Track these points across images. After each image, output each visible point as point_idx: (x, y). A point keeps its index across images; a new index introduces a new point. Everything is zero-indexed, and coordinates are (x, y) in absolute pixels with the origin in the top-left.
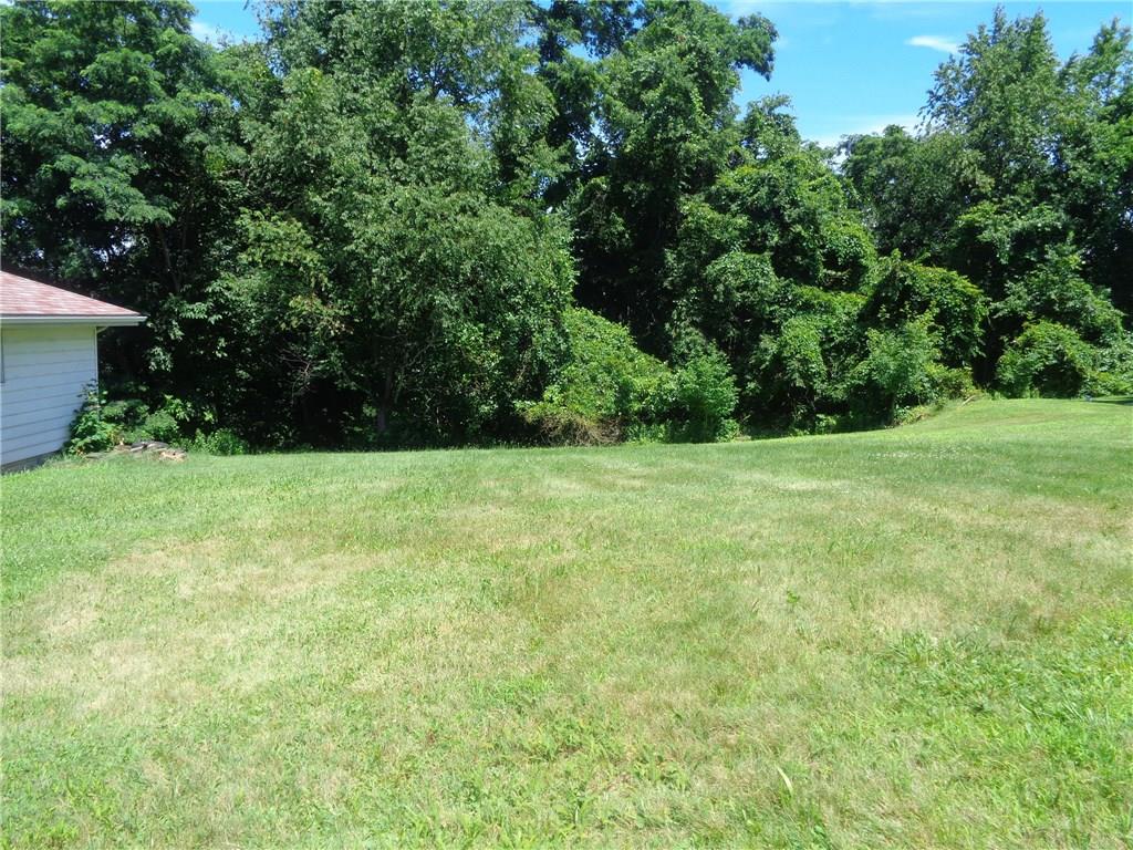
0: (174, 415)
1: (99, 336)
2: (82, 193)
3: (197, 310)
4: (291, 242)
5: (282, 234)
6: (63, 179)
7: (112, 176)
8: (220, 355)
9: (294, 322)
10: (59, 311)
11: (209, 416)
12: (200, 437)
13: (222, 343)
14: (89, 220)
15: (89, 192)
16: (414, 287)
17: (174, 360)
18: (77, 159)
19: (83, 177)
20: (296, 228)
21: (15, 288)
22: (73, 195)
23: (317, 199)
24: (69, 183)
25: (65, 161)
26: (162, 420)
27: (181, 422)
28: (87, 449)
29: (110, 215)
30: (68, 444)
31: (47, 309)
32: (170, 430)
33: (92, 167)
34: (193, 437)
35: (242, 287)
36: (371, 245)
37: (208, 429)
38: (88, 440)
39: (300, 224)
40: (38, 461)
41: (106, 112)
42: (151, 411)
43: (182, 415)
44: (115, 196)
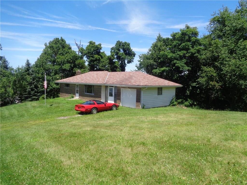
0: (189, 102)
1: (176, 89)
2: (177, 66)
3: (194, 84)
4: (211, 72)
5: (210, 70)
6: (175, 64)
7: (182, 63)
8: (198, 92)
9: (210, 86)
10: (170, 85)
11: (195, 103)
12: (193, 107)
13: (198, 90)
14: (178, 70)
15: (178, 66)
16: (237, 79)
17: (190, 93)
18: (177, 61)
19: (177, 64)
20: (212, 69)
21: (165, 82)
22: (176, 67)
23: (217, 63)
24: (175, 65)
25: (175, 61)
26: (187, 103)
27: (190, 104)
28: (172, 105)
29: (181, 69)
30: (170, 105)
31: (169, 85)
32: (188, 105)
33: (179, 62)
34: (192, 107)
35: (202, 80)
36: (227, 72)
37: (195, 105)
38: (173, 104)
39: (213, 68)
40: (166, 106)
41: (181, 53)
42: (185, 102)
43: (190, 102)
44: (182, 66)
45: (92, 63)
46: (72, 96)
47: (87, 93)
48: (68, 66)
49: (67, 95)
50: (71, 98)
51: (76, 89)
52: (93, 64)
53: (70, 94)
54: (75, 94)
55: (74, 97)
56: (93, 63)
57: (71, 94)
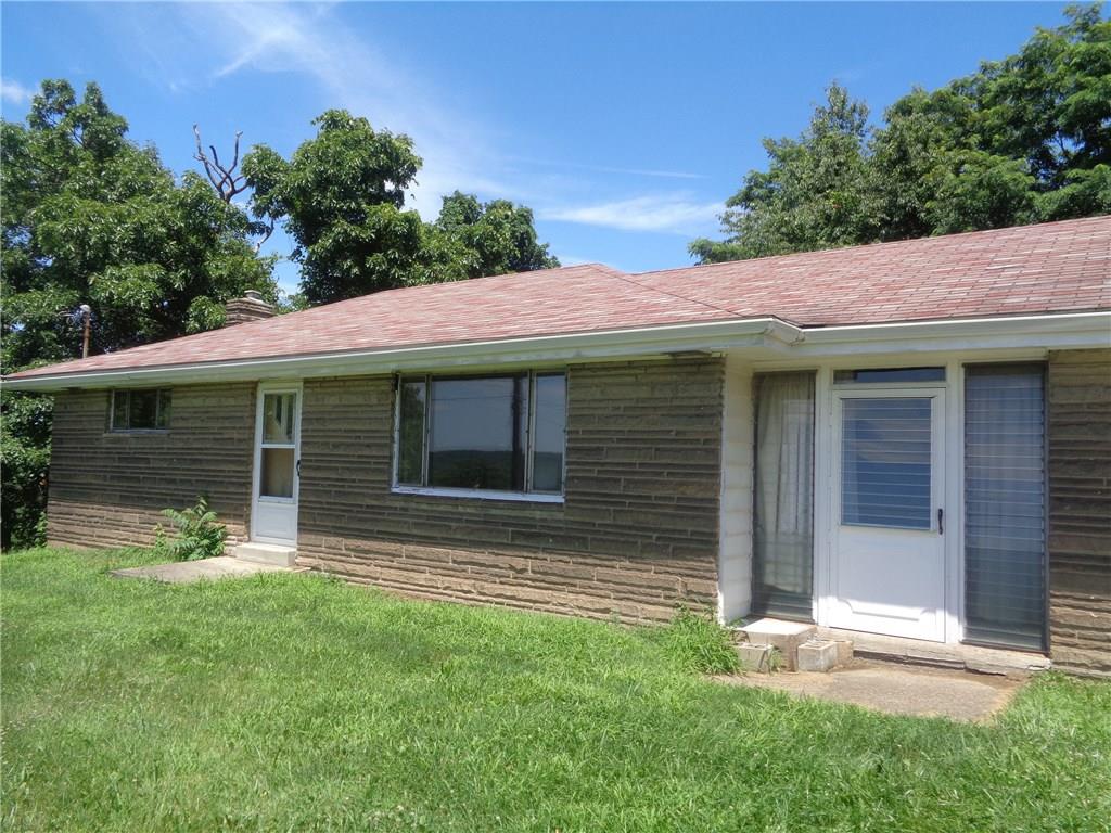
45: (349, 262)
46: (203, 532)
47: (432, 483)
48: (145, 279)
49: (132, 516)
50: (184, 554)
51: (259, 446)
52: (355, 270)
53: (180, 504)
54: (239, 510)
55: (231, 545)
56: (360, 263)
57: (194, 503)
